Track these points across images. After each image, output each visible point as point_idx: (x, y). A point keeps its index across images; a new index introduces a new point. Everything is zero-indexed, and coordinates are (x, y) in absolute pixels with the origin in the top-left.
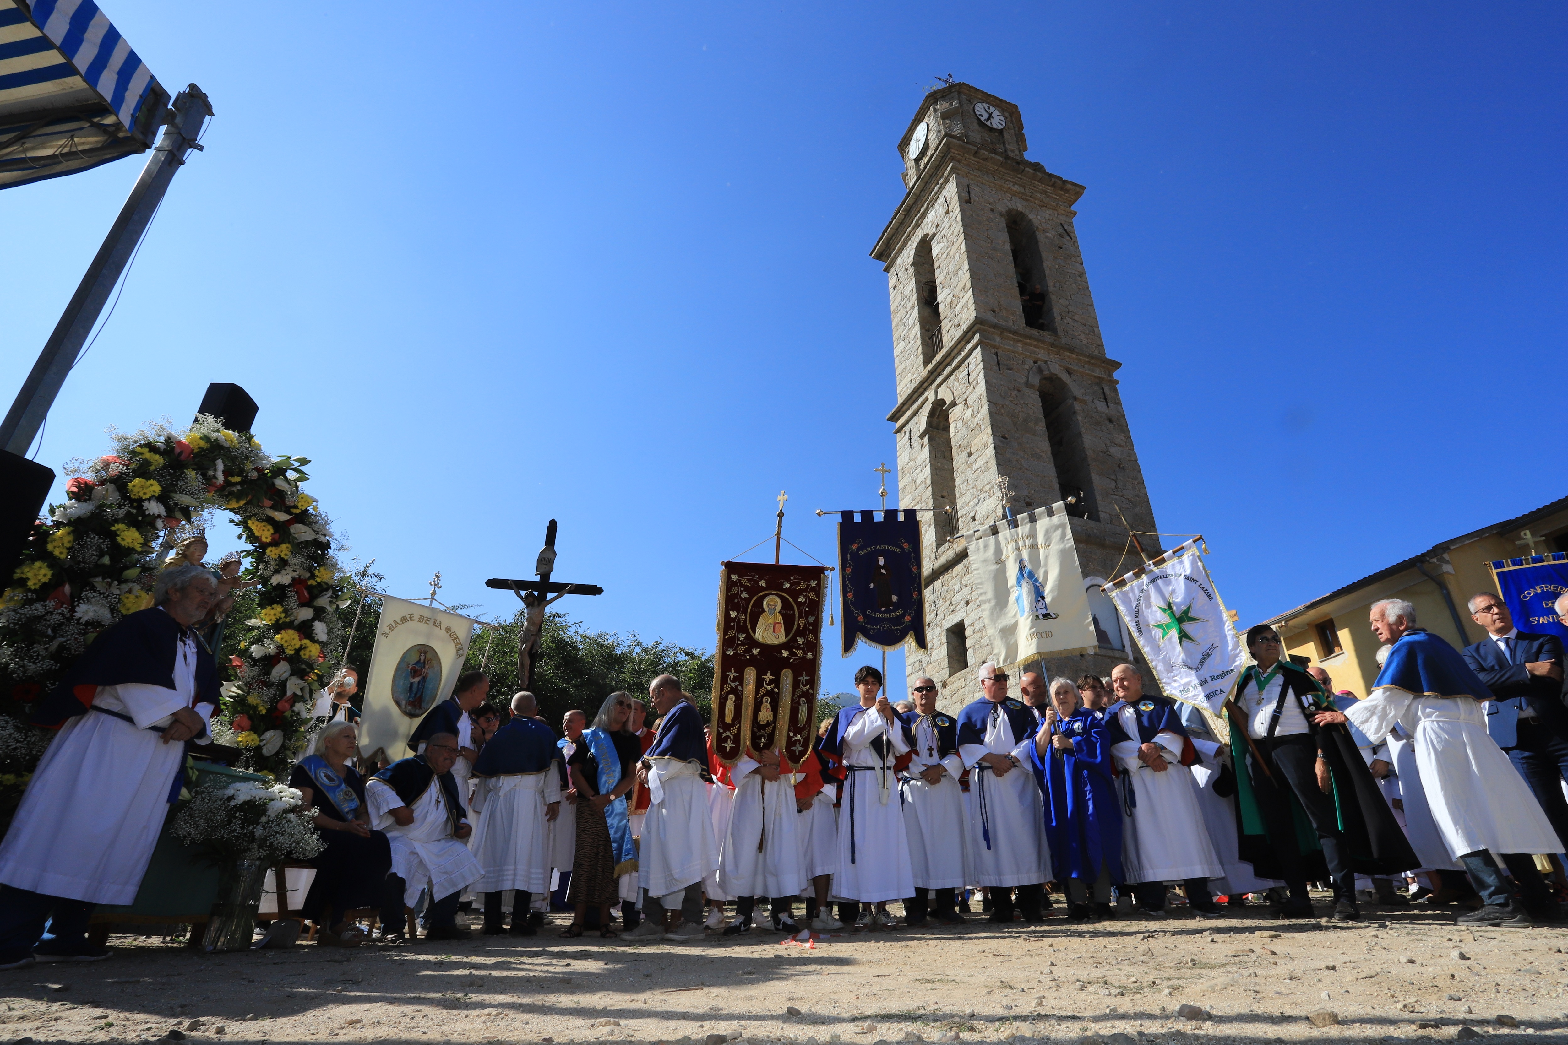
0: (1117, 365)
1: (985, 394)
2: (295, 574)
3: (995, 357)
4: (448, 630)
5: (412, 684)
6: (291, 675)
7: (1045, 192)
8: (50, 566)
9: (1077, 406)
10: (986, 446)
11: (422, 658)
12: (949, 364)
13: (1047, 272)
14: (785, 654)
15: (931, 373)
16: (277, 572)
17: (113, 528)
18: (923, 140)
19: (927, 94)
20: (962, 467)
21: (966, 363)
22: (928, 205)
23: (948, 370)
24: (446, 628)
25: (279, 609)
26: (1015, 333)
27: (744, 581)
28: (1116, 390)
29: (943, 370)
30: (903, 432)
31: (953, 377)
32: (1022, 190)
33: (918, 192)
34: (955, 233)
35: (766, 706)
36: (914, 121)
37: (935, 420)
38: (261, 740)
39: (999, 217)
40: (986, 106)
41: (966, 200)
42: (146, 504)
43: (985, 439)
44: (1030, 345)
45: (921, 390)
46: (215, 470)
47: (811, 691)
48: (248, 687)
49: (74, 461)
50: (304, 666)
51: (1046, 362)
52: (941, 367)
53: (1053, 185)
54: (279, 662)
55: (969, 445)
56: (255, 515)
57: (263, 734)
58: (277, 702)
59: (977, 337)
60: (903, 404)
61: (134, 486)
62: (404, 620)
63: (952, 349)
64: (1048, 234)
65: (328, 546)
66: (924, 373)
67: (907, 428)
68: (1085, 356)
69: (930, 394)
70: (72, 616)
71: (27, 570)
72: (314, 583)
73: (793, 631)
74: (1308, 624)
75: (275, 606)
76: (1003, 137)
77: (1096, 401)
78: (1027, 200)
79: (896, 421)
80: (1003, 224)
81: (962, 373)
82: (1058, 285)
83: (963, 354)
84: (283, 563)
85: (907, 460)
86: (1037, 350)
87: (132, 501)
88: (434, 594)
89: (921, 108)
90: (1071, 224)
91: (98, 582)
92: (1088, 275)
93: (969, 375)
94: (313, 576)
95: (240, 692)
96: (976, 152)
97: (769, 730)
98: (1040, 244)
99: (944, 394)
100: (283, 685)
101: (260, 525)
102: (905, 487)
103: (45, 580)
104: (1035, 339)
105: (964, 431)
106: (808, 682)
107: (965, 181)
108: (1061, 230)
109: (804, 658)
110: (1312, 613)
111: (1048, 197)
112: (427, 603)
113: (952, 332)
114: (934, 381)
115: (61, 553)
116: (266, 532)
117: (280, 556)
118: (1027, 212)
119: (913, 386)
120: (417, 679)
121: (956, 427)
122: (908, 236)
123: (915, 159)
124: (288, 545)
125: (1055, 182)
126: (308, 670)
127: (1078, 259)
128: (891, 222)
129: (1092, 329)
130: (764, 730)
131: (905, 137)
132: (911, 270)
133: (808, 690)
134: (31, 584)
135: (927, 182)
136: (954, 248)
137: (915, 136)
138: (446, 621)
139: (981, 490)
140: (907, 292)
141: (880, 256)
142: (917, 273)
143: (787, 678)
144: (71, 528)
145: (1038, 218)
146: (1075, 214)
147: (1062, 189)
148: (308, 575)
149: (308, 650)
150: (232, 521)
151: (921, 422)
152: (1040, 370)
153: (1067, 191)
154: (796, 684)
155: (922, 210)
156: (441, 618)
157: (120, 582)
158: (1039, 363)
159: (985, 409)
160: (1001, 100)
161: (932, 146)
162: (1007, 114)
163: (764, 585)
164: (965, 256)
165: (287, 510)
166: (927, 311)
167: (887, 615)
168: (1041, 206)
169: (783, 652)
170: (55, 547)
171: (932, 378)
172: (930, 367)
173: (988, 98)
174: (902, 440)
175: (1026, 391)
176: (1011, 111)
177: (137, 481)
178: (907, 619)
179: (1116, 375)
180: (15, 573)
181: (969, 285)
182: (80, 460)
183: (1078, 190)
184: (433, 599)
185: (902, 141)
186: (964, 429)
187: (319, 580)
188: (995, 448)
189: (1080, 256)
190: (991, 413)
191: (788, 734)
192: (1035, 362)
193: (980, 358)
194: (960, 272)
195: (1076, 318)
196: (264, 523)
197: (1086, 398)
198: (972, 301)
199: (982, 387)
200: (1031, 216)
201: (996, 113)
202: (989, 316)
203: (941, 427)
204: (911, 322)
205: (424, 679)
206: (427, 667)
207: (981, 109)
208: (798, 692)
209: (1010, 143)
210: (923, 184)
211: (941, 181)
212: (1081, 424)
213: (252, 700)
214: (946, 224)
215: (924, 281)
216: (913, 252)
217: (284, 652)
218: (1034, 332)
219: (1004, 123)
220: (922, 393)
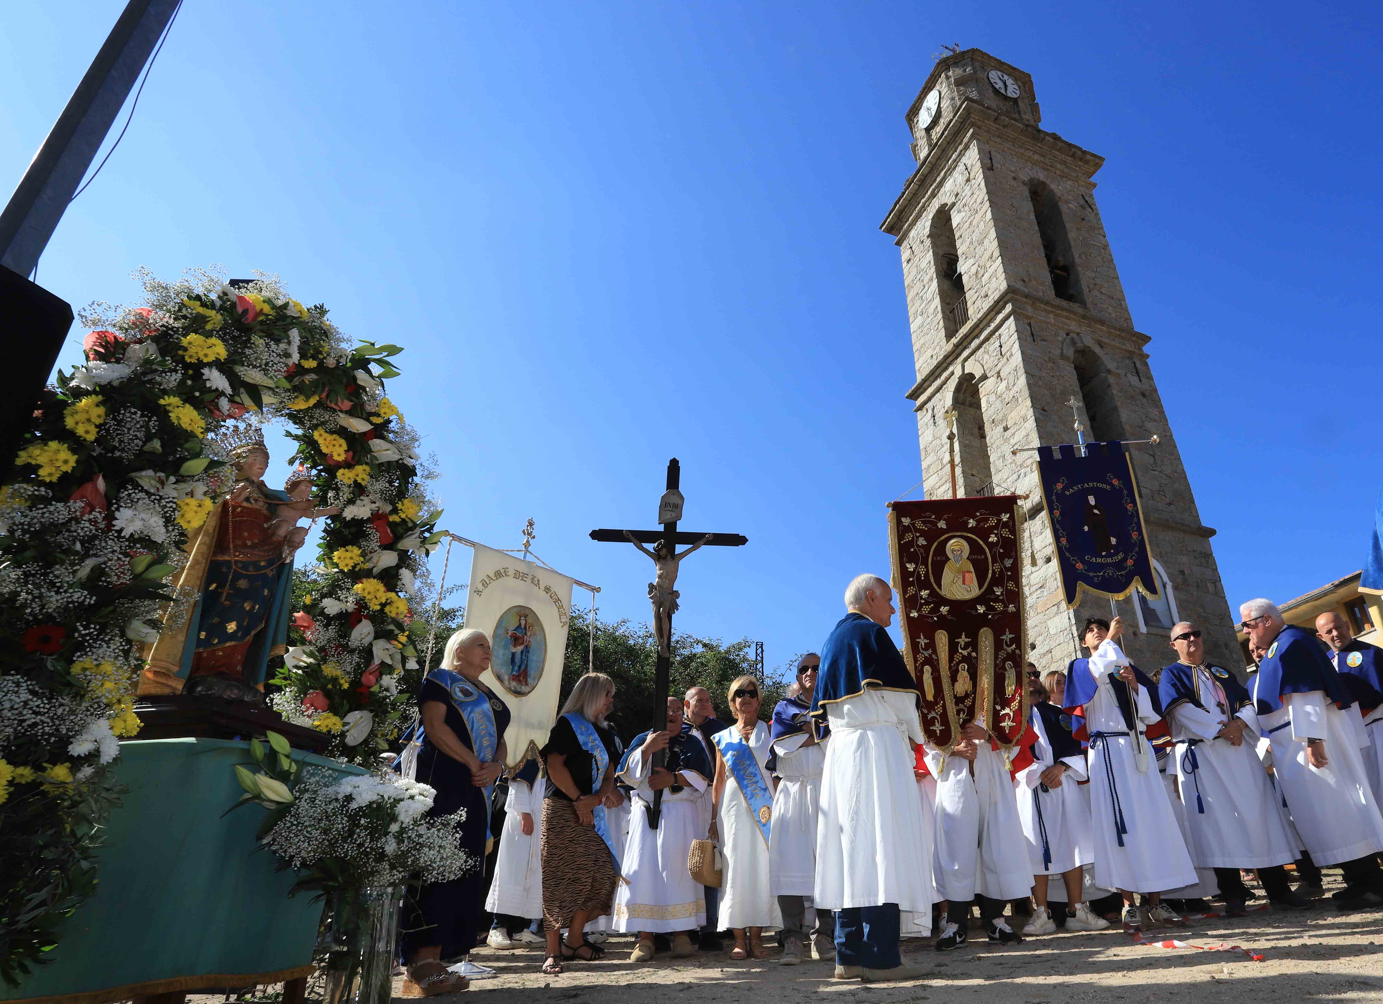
0: (1146, 339)
1: (1021, 365)
2: (374, 506)
3: (1028, 328)
4: (547, 589)
5: (513, 654)
6: (377, 637)
7: (1064, 163)
8: (73, 451)
9: (1111, 380)
10: (1025, 419)
11: (523, 622)
12: (977, 336)
13: (1072, 243)
14: (981, 609)
15: (956, 346)
16: (351, 502)
17: (162, 402)
18: (934, 108)
19: (937, 61)
20: (997, 443)
21: (997, 334)
22: (946, 173)
23: (976, 342)
24: (546, 588)
25: (356, 551)
26: (1047, 303)
27: (919, 524)
28: (1146, 364)
29: (970, 343)
30: (924, 410)
31: (982, 350)
32: (1042, 159)
33: (934, 161)
34: (979, 201)
35: (963, 675)
36: (924, 88)
37: (961, 396)
38: (345, 724)
39: (1021, 185)
40: (999, 73)
41: (988, 167)
42: (206, 371)
43: (1023, 412)
44: (1062, 316)
45: (944, 365)
46: (289, 343)
47: (1017, 651)
48: (323, 654)
49: (95, 306)
50: (392, 627)
51: (1078, 334)
52: (968, 340)
53: (1073, 156)
54: (360, 621)
55: (1005, 418)
56: (323, 424)
57: (345, 716)
58: (361, 674)
59: (1009, 307)
60: (924, 381)
61: (190, 343)
62: (498, 574)
63: (980, 321)
64: (1071, 205)
65: (411, 472)
66: (950, 346)
67: (929, 406)
68: (1115, 329)
69: (957, 369)
70: (110, 526)
71: (37, 452)
72: (398, 520)
73: (988, 580)
74: (1337, 603)
75: (349, 547)
76: (1018, 106)
77: (1129, 375)
78: (1048, 170)
79: (916, 399)
80: (1027, 193)
81: (993, 345)
82: (1083, 256)
83: (993, 325)
84: (359, 490)
85: (931, 438)
86: (1068, 321)
87: (187, 366)
88: (527, 545)
89: (932, 76)
90: (1091, 196)
91: (147, 478)
92: (1111, 246)
93: (1001, 346)
94: (395, 511)
95: (310, 660)
96: (996, 119)
97: (968, 702)
98: (1064, 215)
99: (973, 367)
100: (367, 652)
101: (329, 437)
102: (929, 466)
103: (68, 468)
104: (1067, 310)
105: (998, 404)
106: (1012, 641)
107: (987, 148)
108: (1082, 202)
109: (1005, 612)
110: (1343, 591)
111: (1068, 167)
112: (521, 555)
113: (978, 303)
114: (960, 354)
115: (87, 432)
116: (337, 447)
117: (355, 481)
118: (1048, 182)
119: (935, 362)
120: (520, 648)
121: (988, 402)
122: (923, 207)
123: (926, 129)
124: (364, 467)
125: (1075, 153)
126: (397, 632)
127: (1101, 231)
128: (904, 193)
129: (1120, 303)
130: (963, 703)
131: (914, 106)
132: (928, 242)
133: (1013, 651)
134: (43, 473)
135: (943, 150)
136: (978, 217)
137: (925, 104)
138: (545, 580)
139: (1021, 466)
140: (923, 264)
141: (891, 229)
142: (934, 245)
143: (986, 638)
144: (100, 398)
145: (1059, 188)
146: (1094, 185)
147: (1081, 160)
148: (389, 508)
149: (395, 605)
150: (288, 434)
151: (947, 397)
152: (1074, 343)
153: (1087, 162)
154: (998, 645)
155: (938, 179)
156: (540, 575)
157: (181, 479)
158: (1072, 334)
159: (1022, 380)
160: (1014, 69)
161: (944, 113)
162: (1020, 84)
163: (944, 527)
164: (992, 223)
165: (367, 417)
166: (947, 284)
167: (1109, 560)
168: (1062, 177)
169: (978, 607)
170: (77, 423)
171: (957, 352)
172: (954, 340)
173: (1001, 66)
174: (923, 418)
175: (1061, 362)
176: (1024, 80)
177: (192, 337)
178: (1130, 562)
179: (1146, 349)
180: (17, 456)
181: (997, 253)
182: (104, 306)
183: (1097, 161)
184: (527, 551)
185: (910, 111)
186: (998, 402)
187: (403, 516)
188: (1036, 420)
189: (1102, 228)
190: (1029, 385)
191: (994, 708)
192: (1067, 334)
193: (1013, 328)
194: (986, 241)
195: (1103, 290)
196: (335, 436)
197: (1120, 371)
198: (1001, 269)
199: (1017, 358)
200: (1053, 186)
201: (1010, 82)
202: (1019, 285)
203: (967, 403)
204: (929, 295)
205: (527, 650)
206: (529, 634)
207: (994, 76)
208: (1002, 655)
209: (1025, 113)
210: (940, 152)
211: (961, 147)
212: (1116, 398)
213: (329, 670)
214: (967, 191)
215: (941, 253)
216: (928, 224)
217: (367, 607)
218: (1064, 303)
219: (1018, 92)
220: (946, 368)
